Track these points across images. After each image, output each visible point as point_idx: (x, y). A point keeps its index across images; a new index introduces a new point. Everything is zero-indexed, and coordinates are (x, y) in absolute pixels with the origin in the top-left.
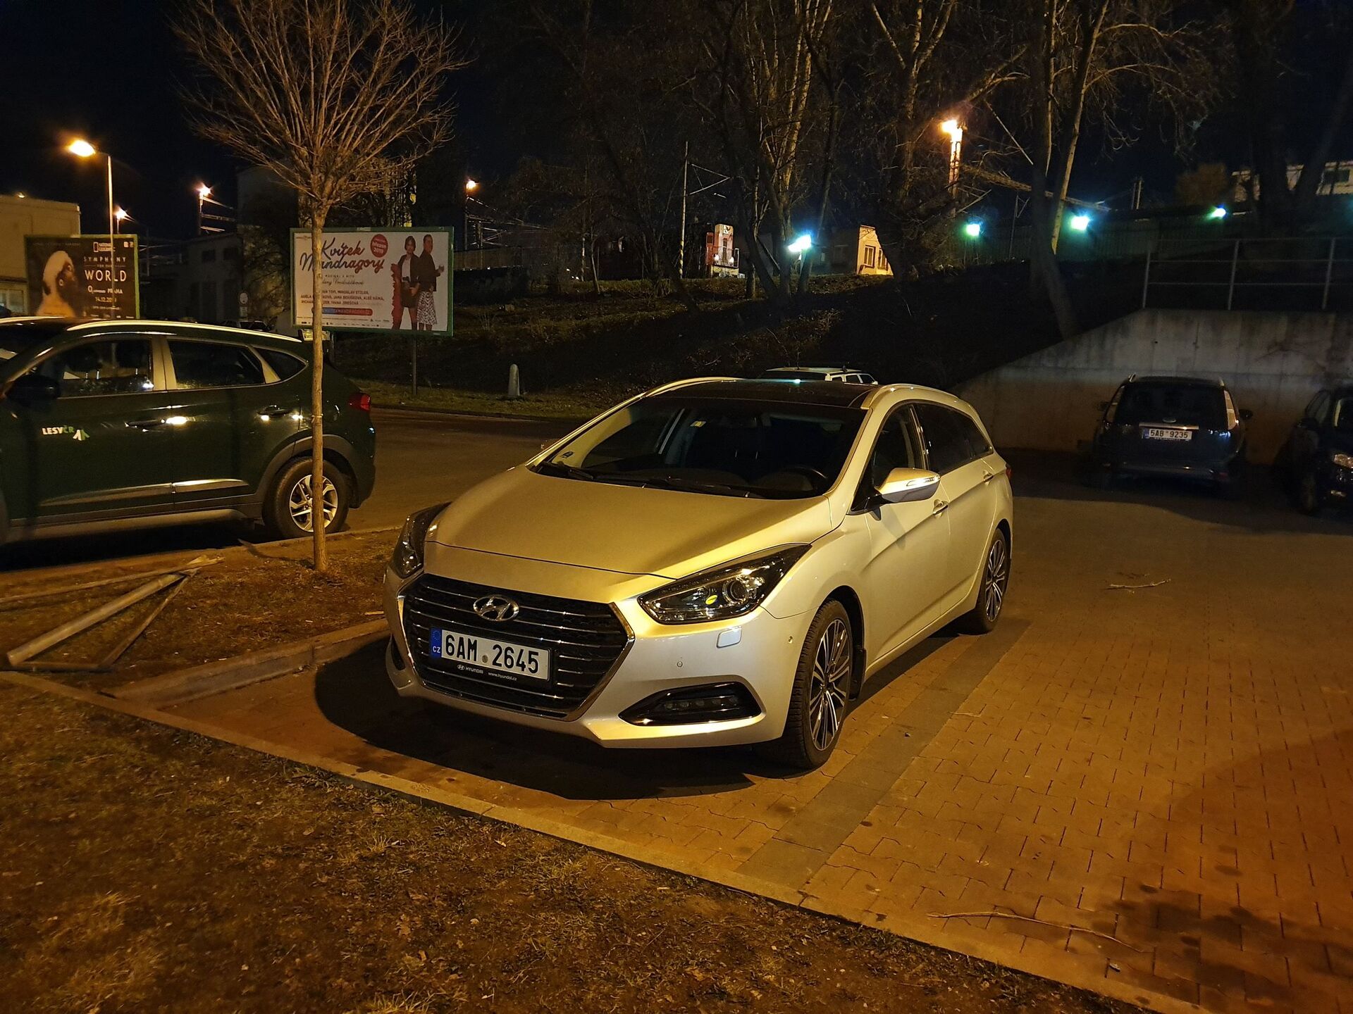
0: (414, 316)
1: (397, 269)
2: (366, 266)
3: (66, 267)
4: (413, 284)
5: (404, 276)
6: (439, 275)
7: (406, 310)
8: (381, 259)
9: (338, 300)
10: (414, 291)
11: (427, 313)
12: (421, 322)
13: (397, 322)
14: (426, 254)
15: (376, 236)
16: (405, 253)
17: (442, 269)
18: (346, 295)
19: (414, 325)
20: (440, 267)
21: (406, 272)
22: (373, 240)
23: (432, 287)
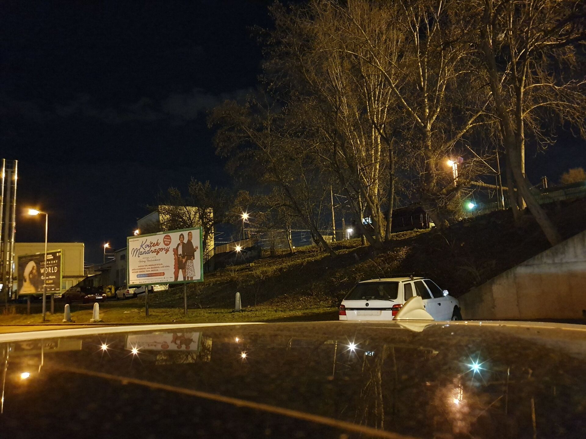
0: (184, 273)
1: (176, 251)
2: (161, 251)
3: (33, 268)
4: (183, 257)
5: (179, 253)
6: (196, 251)
7: (181, 270)
8: (168, 247)
9: (149, 270)
10: (184, 260)
11: (191, 271)
12: (188, 276)
13: (176, 277)
14: (189, 242)
15: (165, 236)
16: (179, 242)
17: (197, 248)
18: (152, 267)
19: (184, 278)
20: (196, 247)
21: (180, 251)
22: (164, 238)
23: (193, 257)
